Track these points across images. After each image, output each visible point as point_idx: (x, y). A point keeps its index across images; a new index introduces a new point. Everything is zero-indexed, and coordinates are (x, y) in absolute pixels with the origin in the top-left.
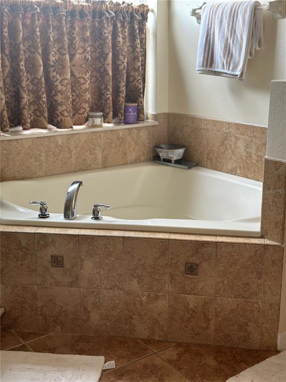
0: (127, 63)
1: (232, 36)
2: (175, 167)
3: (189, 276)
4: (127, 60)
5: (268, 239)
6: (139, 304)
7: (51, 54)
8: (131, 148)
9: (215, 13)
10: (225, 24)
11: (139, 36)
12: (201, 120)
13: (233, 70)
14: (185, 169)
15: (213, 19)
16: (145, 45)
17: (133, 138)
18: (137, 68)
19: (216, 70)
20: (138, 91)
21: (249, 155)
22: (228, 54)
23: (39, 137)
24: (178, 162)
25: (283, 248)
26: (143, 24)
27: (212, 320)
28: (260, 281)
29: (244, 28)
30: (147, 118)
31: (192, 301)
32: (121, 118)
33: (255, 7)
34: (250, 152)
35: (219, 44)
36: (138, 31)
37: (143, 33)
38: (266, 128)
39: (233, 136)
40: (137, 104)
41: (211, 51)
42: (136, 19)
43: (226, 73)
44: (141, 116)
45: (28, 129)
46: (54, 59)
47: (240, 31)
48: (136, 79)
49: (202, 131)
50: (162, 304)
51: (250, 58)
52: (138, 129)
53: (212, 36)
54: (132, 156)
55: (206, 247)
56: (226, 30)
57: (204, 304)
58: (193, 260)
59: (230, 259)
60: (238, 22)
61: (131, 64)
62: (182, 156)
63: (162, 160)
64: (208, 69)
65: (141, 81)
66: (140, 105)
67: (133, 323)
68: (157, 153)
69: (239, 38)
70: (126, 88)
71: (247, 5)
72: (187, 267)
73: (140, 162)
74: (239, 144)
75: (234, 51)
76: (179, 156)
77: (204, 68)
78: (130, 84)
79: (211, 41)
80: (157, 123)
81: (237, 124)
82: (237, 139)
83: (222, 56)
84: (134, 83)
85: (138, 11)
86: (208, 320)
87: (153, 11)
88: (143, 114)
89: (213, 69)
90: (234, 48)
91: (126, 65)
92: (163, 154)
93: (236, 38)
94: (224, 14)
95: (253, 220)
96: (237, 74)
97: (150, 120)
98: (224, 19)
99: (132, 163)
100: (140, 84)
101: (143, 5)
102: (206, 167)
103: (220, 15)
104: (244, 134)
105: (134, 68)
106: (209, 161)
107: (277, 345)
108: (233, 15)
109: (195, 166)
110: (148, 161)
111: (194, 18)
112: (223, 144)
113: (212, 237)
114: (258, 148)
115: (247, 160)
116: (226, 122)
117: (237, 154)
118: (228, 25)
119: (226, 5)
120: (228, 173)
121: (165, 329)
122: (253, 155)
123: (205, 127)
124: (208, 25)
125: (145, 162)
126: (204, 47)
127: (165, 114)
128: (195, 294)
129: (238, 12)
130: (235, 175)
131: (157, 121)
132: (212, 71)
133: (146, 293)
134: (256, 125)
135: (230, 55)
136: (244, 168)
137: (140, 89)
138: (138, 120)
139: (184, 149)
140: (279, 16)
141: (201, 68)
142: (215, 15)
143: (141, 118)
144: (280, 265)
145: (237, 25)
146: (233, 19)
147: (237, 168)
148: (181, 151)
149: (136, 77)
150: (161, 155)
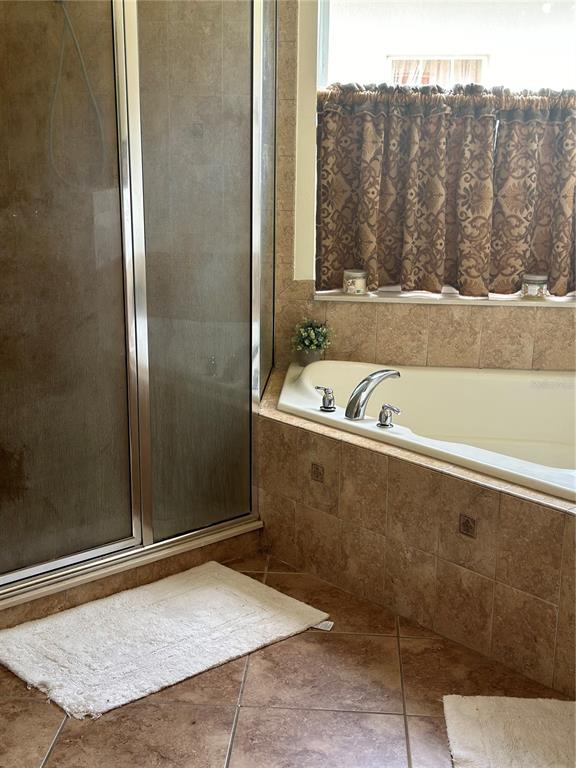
3: (464, 536)
6: (402, 562)
7: (463, 179)
23: (424, 305)
27: (490, 616)
28: (557, 572)
31: (466, 577)
45: (408, 290)
46: (467, 185)
50: (429, 572)
55: (486, 496)
57: (482, 587)
58: (470, 512)
59: (517, 525)
67: (394, 589)
72: (462, 522)
86: (484, 615)
121: (431, 610)
128: (470, 568)
133: (411, 548)
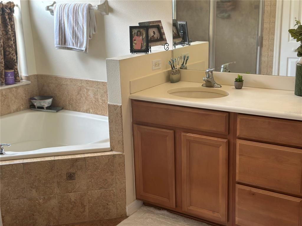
0: (3, 42)
1: (77, 25)
2: (47, 112)
3: (69, 181)
4: (3, 41)
5: (115, 151)
6: (38, 205)
8: (13, 102)
9: (63, 10)
10: (71, 17)
11: (10, 23)
12: (61, 79)
13: (80, 47)
14: (55, 112)
15: (62, 14)
16: (14, 29)
17: (13, 94)
18: (11, 45)
19: (69, 46)
20: (14, 61)
21: (97, 100)
22: (76, 37)
24: (49, 108)
25: (124, 155)
26: (11, 15)
27: (86, 206)
28: (113, 177)
29: (84, 21)
30: (22, 79)
31: (72, 196)
32: (2, 81)
33: (89, 7)
34: (97, 98)
35: (69, 30)
36: (8, 20)
37: (12, 21)
38: (105, 83)
39: (85, 88)
40: (13, 71)
41: (63, 34)
42: (6, 12)
43: (75, 49)
44: (18, 78)
47: (81, 22)
48: (11, 53)
49: (63, 86)
50: (54, 202)
51: (90, 39)
52: (16, 87)
53: (63, 25)
54: (14, 107)
55: (78, 162)
56: (72, 22)
57: (81, 196)
58: (71, 171)
59: (94, 167)
60: (79, 17)
61: (6, 43)
62: (51, 103)
63: (36, 108)
64: (63, 46)
65: (15, 54)
66: (16, 71)
67: (35, 218)
68: (32, 103)
69: (82, 27)
70: (4, 60)
71: (84, 7)
72: (68, 176)
73: (20, 111)
74: (89, 93)
75: (79, 35)
76: (49, 104)
77: (60, 46)
78: (6, 57)
79: (63, 28)
80: (29, 82)
81: (86, 80)
82: (88, 90)
83: (72, 38)
84: (9, 56)
85: (7, 6)
86: (84, 206)
87: (17, 6)
88: (19, 77)
89: (66, 46)
90: (79, 33)
91: (2, 44)
92: (37, 103)
93: (79, 27)
94: (69, 12)
95: (105, 141)
96: (83, 49)
97: (24, 81)
98: (70, 14)
99: (14, 112)
100: (14, 56)
101: (10, 2)
102: (69, 110)
103: (67, 12)
104: (92, 86)
105: (8, 45)
106: (70, 106)
107: (126, 213)
108: (75, 12)
109: (61, 110)
110: (26, 110)
111: (49, 12)
112: (78, 94)
113: (82, 155)
114: (102, 95)
115: (96, 103)
116: (79, 79)
117: (89, 99)
118: (73, 19)
119: (70, 5)
120: (84, 112)
121: (56, 218)
122: (99, 99)
123: (65, 83)
124: (60, 17)
125: (24, 110)
126: (58, 32)
127: (34, 75)
128: (74, 192)
129: (78, 10)
130: (89, 113)
131: (30, 81)
132: (65, 47)
133: (42, 197)
134: (99, 81)
135: (77, 38)
136: (94, 108)
137: (15, 59)
138: (15, 81)
139: (52, 99)
140: (104, 13)
141: (58, 46)
142: (63, 12)
143: (18, 80)
144: (123, 165)
145: (79, 18)
146: (76, 15)
147: (90, 109)
148: (50, 100)
149: (11, 51)
150: (35, 104)
